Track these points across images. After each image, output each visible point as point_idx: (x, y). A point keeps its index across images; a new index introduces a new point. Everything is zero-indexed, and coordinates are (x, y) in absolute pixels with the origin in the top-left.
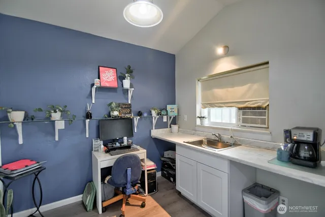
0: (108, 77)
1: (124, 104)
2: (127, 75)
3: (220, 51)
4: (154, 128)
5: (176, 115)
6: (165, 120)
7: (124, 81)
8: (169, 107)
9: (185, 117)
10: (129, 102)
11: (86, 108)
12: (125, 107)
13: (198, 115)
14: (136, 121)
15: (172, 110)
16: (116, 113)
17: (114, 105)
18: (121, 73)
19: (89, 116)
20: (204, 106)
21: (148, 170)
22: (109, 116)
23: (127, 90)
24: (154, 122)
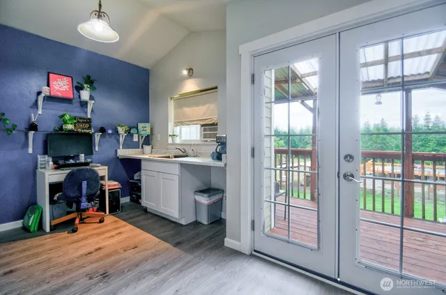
0: (61, 86)
1: (81, 118)
2: (85, 86)
3: (185, 72)
4: (121, 147)
5: (149, 134)
6: (135, 139)
7: (81, 92)
8: (141, 126)
9: (158, 137)
10: (89, 116)
11: (30, 118)
12: (83, 122)
13: (170, 133)
14: (97, 137)
15: (145, 129)
16: (70, 127)
17: (67, 117)
18: (78, 83)
19: (33, 127)
20: (176, 124)
21: (109, 190)
22: (61, 129)
23: (86, 103)
24: (121, 140)
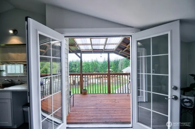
3: (11, 32)
